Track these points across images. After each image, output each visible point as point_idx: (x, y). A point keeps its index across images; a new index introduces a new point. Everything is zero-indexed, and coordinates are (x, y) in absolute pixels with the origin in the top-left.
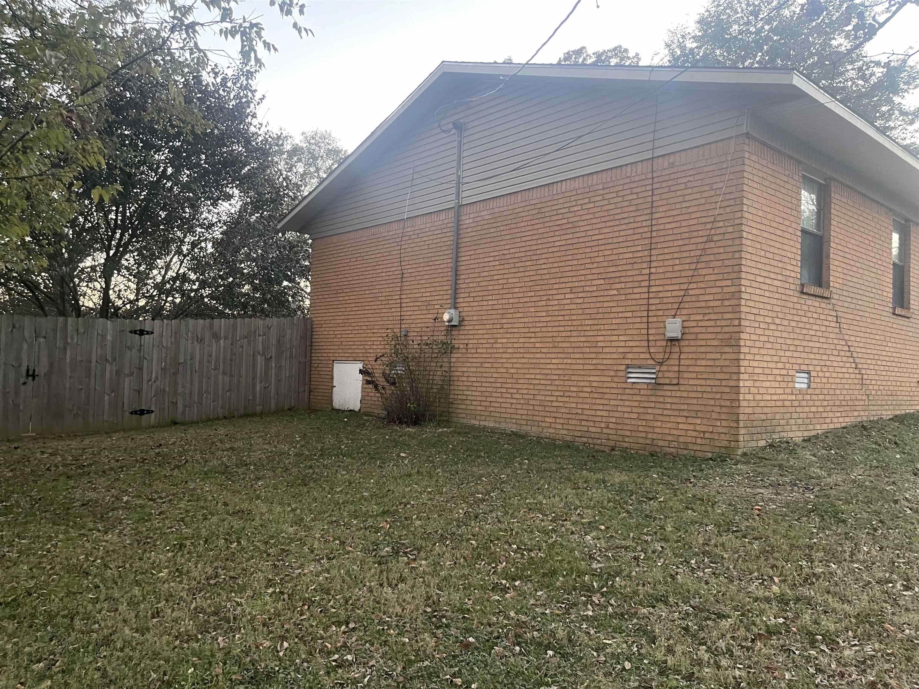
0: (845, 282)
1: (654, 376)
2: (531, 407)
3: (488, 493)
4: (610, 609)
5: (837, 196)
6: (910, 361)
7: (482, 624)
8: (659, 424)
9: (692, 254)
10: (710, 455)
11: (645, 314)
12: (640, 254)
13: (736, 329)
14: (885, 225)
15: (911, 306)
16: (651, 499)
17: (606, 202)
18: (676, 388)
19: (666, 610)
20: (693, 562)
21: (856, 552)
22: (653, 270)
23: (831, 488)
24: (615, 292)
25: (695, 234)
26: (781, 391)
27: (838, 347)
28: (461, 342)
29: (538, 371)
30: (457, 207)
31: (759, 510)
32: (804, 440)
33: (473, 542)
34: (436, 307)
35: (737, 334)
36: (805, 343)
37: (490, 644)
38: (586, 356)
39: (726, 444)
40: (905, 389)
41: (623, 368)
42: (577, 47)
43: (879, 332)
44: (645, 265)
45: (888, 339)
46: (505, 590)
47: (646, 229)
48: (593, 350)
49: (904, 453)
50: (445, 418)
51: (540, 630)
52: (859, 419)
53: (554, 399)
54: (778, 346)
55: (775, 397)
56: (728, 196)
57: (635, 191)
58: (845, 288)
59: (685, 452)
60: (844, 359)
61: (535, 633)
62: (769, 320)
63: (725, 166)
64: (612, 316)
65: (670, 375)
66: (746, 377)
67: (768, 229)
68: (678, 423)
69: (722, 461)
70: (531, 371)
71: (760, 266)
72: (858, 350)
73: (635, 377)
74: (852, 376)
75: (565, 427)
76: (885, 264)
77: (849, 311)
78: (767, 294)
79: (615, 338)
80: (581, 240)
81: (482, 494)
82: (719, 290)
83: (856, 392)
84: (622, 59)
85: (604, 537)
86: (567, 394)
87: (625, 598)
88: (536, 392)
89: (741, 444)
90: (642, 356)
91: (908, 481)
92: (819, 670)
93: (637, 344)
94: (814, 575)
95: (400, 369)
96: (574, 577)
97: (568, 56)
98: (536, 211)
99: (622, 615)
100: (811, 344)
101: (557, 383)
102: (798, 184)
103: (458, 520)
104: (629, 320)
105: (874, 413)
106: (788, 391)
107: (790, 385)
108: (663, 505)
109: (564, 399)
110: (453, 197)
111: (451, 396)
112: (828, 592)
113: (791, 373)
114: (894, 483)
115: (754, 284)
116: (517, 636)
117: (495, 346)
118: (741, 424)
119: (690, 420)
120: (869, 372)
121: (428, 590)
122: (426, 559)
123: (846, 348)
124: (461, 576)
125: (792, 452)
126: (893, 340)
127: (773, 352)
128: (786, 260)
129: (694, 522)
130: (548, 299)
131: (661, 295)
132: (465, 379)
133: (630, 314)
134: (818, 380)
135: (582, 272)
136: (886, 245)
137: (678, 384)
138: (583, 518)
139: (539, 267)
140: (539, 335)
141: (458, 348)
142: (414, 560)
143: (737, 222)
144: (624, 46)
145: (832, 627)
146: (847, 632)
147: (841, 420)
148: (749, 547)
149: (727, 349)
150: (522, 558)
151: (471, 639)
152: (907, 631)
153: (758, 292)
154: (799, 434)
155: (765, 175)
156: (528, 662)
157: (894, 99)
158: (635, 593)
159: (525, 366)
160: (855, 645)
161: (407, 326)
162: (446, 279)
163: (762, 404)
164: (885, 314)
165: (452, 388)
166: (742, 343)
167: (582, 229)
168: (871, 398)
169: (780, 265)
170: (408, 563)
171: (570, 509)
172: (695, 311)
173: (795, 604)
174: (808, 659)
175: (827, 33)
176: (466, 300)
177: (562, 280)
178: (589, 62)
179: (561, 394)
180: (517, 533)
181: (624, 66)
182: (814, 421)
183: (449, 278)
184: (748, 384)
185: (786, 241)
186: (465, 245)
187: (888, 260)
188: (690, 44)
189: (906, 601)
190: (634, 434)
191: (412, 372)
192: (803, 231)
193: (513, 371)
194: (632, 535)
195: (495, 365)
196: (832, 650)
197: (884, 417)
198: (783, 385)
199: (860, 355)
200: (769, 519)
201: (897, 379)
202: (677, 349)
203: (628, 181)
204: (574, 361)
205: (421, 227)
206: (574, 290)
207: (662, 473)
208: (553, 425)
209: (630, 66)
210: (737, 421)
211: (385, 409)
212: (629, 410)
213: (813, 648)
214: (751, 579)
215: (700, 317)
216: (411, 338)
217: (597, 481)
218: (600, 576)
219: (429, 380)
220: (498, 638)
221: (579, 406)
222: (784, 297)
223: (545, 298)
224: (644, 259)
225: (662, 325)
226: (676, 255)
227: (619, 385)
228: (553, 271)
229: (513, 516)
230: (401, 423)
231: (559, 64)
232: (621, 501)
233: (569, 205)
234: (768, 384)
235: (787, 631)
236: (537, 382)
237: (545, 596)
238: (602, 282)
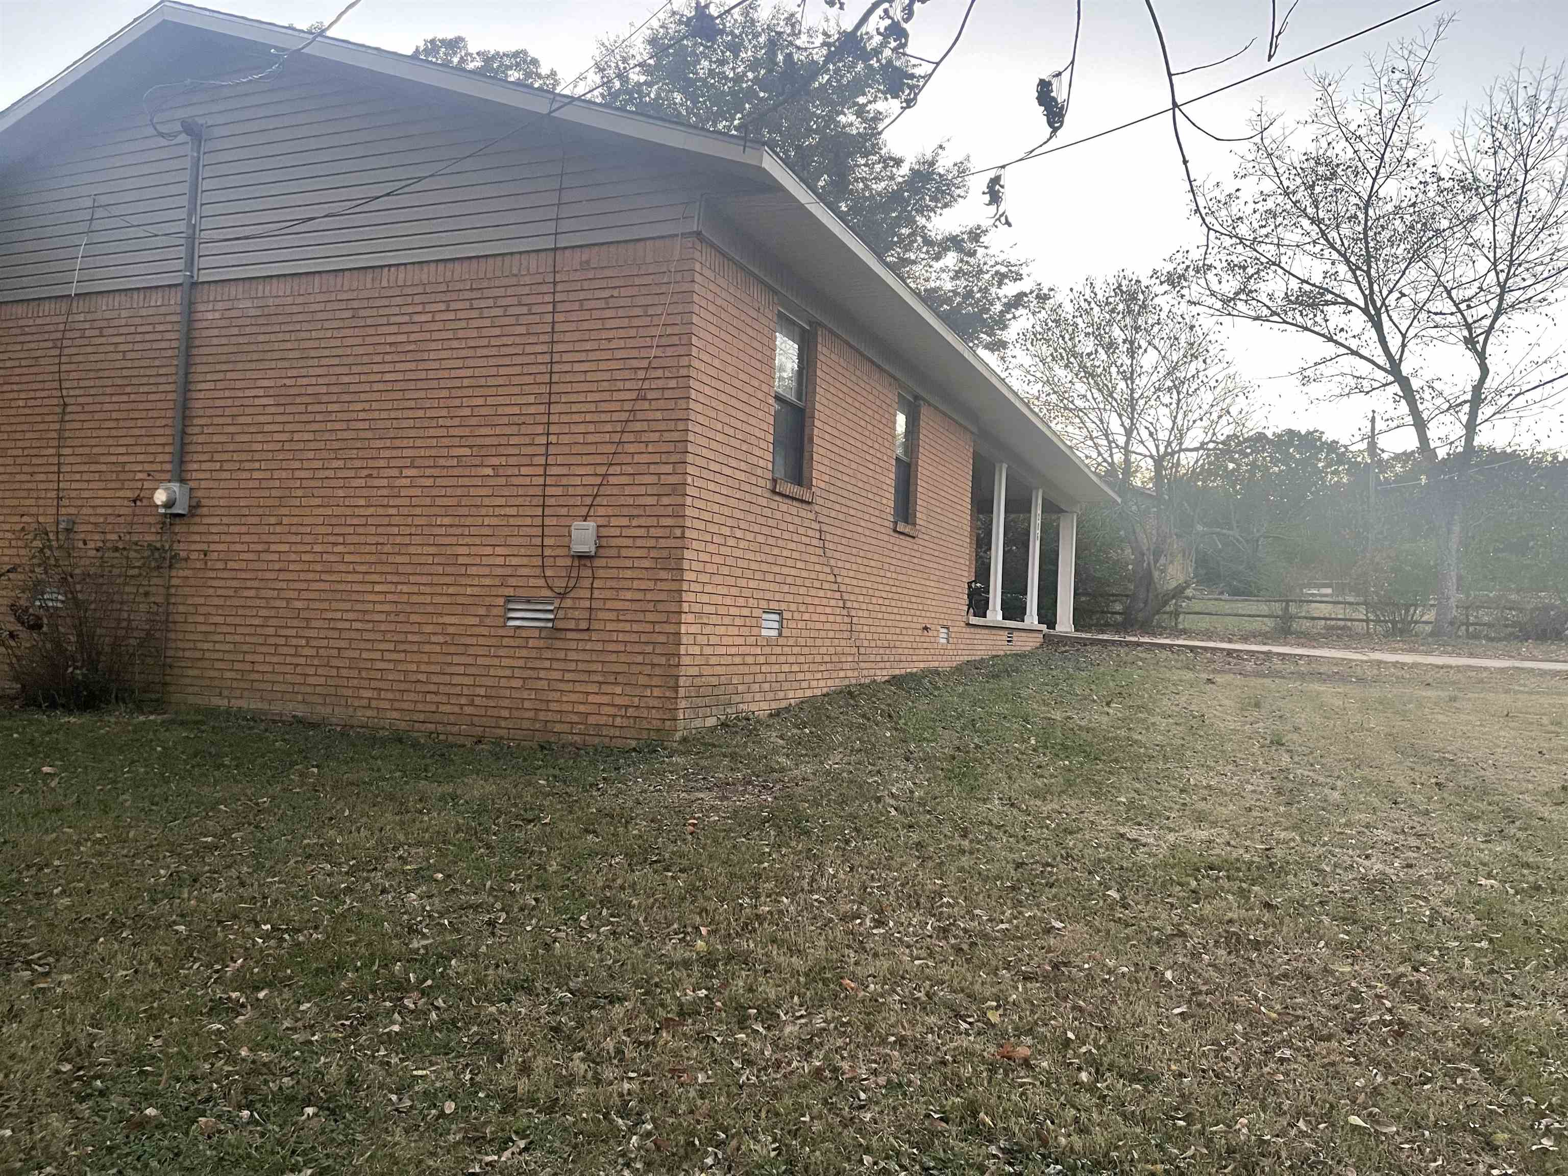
0: (833, 481)
1: (551, 616)
2: (334, 672)
3: (227, 832)
4: (434, 1015)
5: (825, 351)
6: (913, 599)
7: (178, 1080)
8: (556, 696)
9: (615, 416)
10: (633, 744)
11: (539, 511)
12: (532, 410)
13: (679, 543)
14: (888, 401)
15: (918, 521)
16: (530, 821)
17: (474, 314)
18: (585, 636)
19: (528, 1003)
20: (583, 918)
21: (818, 877)
22: (553, 439)
23: (797, 785)
24: (489, 471)
25: (620, 385)
26: (741, 641)
27: (822, 576)
28: (193, 547)
29: (348, 606)
30: (186, 287)
31: (694, 825)
32: (771, 715)
33: (182, 928)
34: (139, 476)
35: (679, 552)
36: (776, 569)
37: (190, 1114)
38: (436, 580)
39: (656, 724)
40: (906, 638)
41: (501, 601)
42: (450, 36)
43: (876, 557)
44: (540, 429)
45: (886, 566)
46: (237, 1009)
47: (543, 368)
48: (449, 570)
49: (896, 729)
50: (153, 696)
51: (297, 1072)
52: (846, 682)
53: (378, 655)
54: (738, 572)
55: (733, 650)
56: (669, 330)
57: (526, 300)
58: (832, 489)
59: (597, 740)
60: (829, 594)
61: (285, 1080)
62: (726, 531)
63: (665, 280)
64: (483, 511)
65: (576, 614)
66: (690, 618)
67: (729, 389)
68: (588, 693)
69: (650, 752)
70: (335, 605)
71: (714, 445)
72: (847, 581)
73: (520, 618)
74: (839, 619)
75: (397, 705)
76: (885, 458)
77: (837, 523)
78: (724, 490)
79: (489, 550)
80: (431, 374)
81: (214, 836)
82: (654, 479)
83: (843, 643)
84: (528, 75)
85: (440, 893)
86: (401, 647)
87: (463, 993)
88: (343, 644)
89: (681, 724)
90: (532, 582)
91: (897, 768)
92: (748, 1062)
93: (525, 561)
94: (758, 916)
95: (55, 599)
96: (375, 968)
97: (433, 46)
98: (348, 314)
99: (454, 1022)
100: (785, 571)
101: (383, 627)
102: (772, 325)
103: (153, 890)
104: (512, 521)
105: (865, 673)
106: (752, 640)
107: (755, 631)
108: (548, 829)
109: (395, 656)
110: (180, 264)
111: (170, 653)
112: (773, 941)
113: (756, 613)
114: (879, 772)
115: (705, 473)
116: (246, 1091)
117: (264, 556)
118: (682, 692)
119: (606, 689)
120: (860, 613)
121: (69, 1029)
122: (71, 972)
123: (831, 578)
124: (146, 996)
125: (752, 733)
126: (892, 568)
127: (732, 581)
128: (753, 440)
129: (592, 854)
130: (370, 476)
131: (565, 481)
132: (201, 619)
133: (513, 511)
134: (792, 624)
135: (432, 432)
136: (887, 430)
137: (588, 630)
138: (406, 863)
139: (355, 416)
140: (349, 539)
141: (187, 559)
142: (47, 974)
143: (683, 372)
144: (533, 53)
145: (772, 996)
146: (792, 998)
147: (822, 683)
148: (671, 884)
149: (663, 575)
150: (280, 946)
151: (151, 1112)
152: (872, 986)
153: (712, 486)
154: (764, 705)
155: (725, 304)
156: (262, 1135)
157: (918, 218)
158: (480, 981)
159: (324, 596)
160: (802, 1016)
161: (73, 511)
162: (164, 422)
163: (713, 660)
164: (883, 530)
165: (172, 635)
166: (686, 565)
167: (433, 355)
168: (862, 650)
169: (745, 447)
170: (32, 983)
171: (386, 850)
172: (617, 511)
173: (726, 964)
174: (733, 1047)
175: (832, 103)
176: (205, 466)
177: (398, 443)
178: (471, 66)
179: (391, 646)
180: (276, 902)
181: (530, 86)
182: (786, 686)
183: (169, 422)
184: (693, 629)
185: (753, 411)
186: (204, 359)
187: (889, 452)
188: (636, 76)
189: (874, 942)
190: (516, 714)
191: (77, 603)
192: (778, 398)
193: (299, 604)
194: (489, 883)
195: (263, 593)
196: (768, 1028)
197: (878, 679)
198: (745, 631)
199: (849, 589)
200: (707, 838)
201: (897, 624)
202: (587, 573)
203: (513, 281)
204: (415, 589)
205: (108, 315)
206: (418, 462)
207: (555, 777)
208: (374, 704)
209: (540, 89)
210: (676, 688)
211: (16, 679)
212: (508, 673)
213: (742, 1029)
214: (669, 934)
215: (625, 522)
216: (82, 536)
217: (442, 798)
218: (424, 960)
219: (119, 620)
220: (207, 1100)
221: (423, 668)
222: (748, 497)
223: (365, 473)
224: (539, 419)
225: (565, 531)
226: (589, 417)
227: (493, 632)
228: (380, 425)
229: (272, 872)
230: (53, 706)
231: (415, 56)
232: (479, 828)
233: (410, 309)
234: (722, 630)
235: (707, 1008)
236: (347, 625)
237: (315, 1010)
238: (467, 451)
